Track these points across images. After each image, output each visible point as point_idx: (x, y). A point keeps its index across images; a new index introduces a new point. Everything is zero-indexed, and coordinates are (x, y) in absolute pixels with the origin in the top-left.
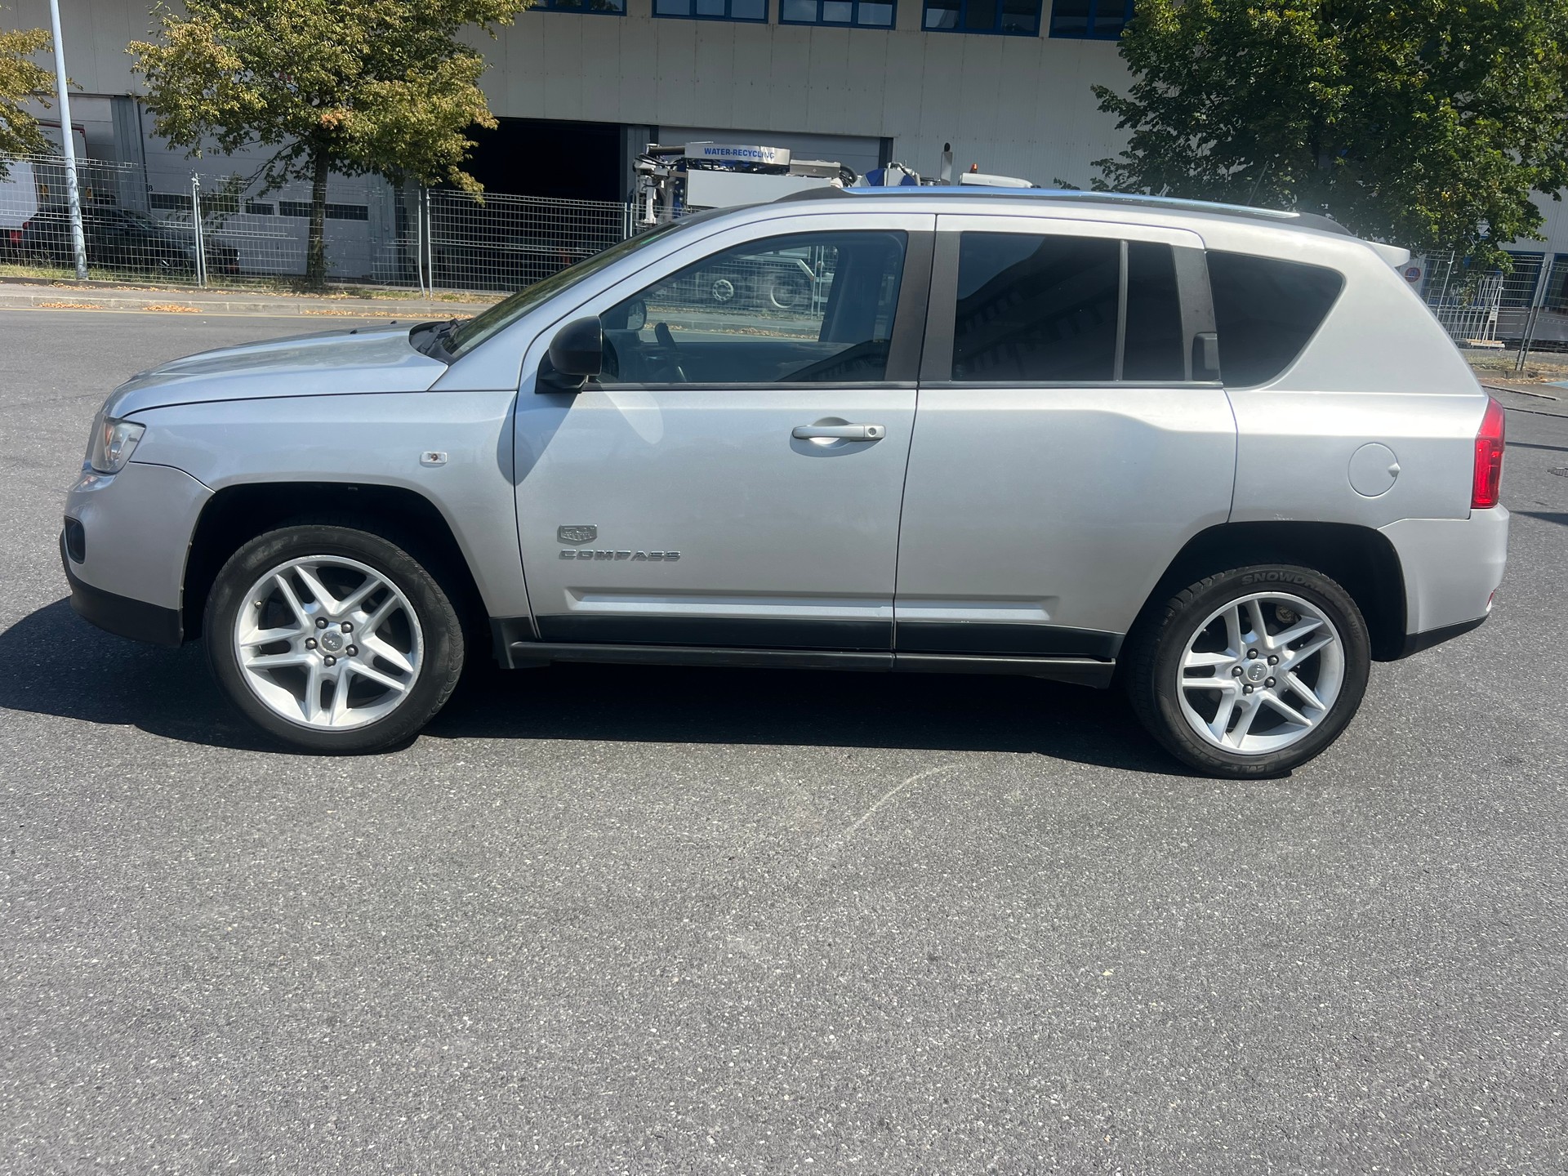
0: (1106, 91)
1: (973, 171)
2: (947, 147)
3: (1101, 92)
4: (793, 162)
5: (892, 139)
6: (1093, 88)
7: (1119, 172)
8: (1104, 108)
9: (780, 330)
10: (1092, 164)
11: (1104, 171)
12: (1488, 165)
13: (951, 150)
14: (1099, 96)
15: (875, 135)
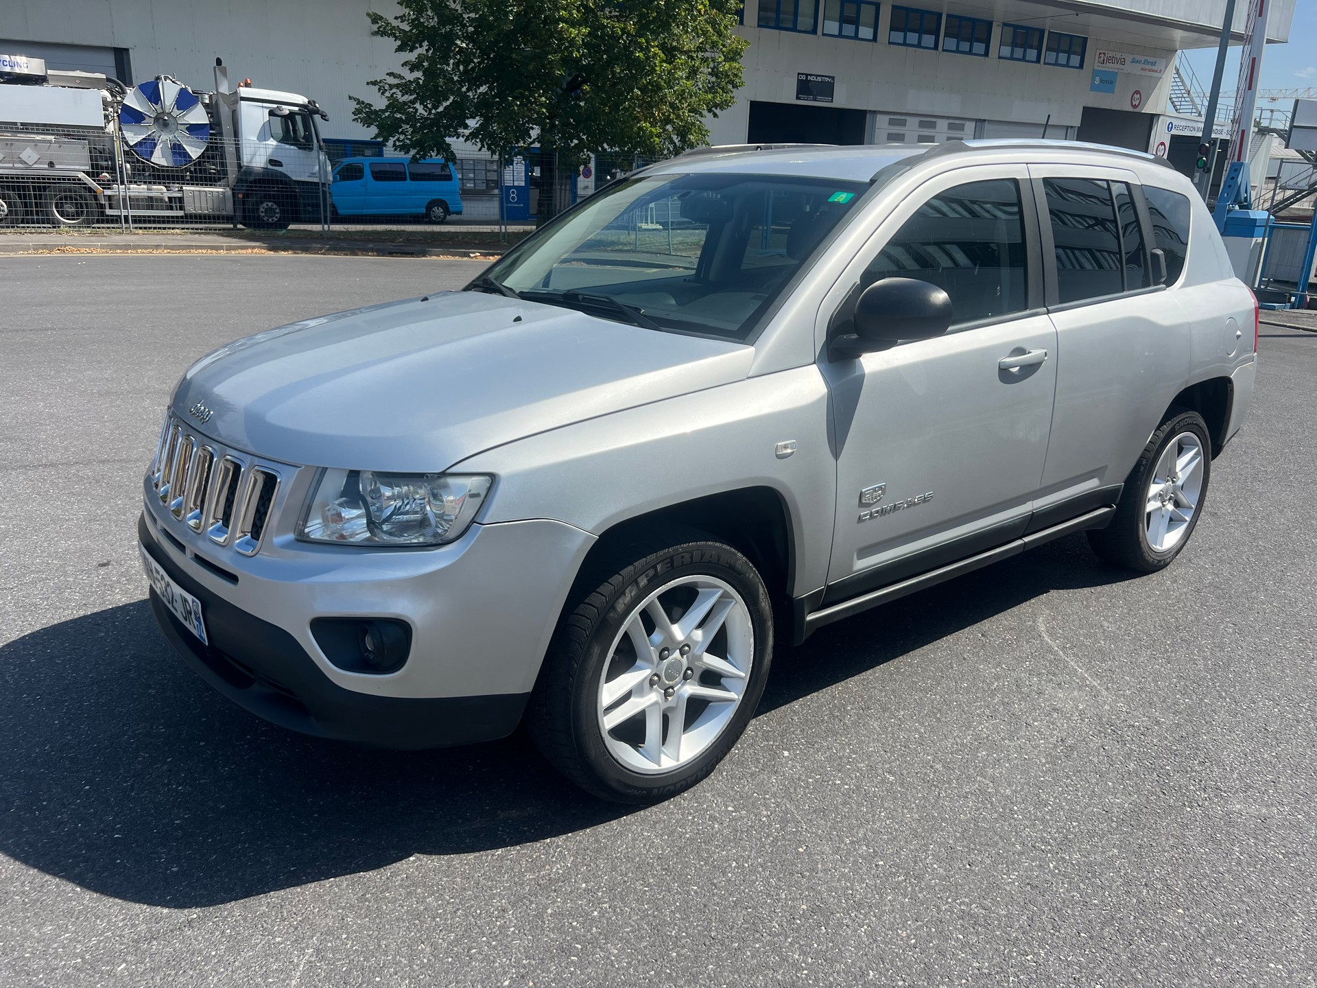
0: (381, 18)
1: (247, 85)
2: (219, 62)
3: (375, 19)
4: (49, 72)
5: (127, 50)
6: (368, 15)
7: (394, 90)
8: (381, 33)
9: (102, 247)
10: (368, 83)
11: (379, 90)
12: (683, 91)
13: (223, 65)
14: (374, 21)
15: (108, 45)
